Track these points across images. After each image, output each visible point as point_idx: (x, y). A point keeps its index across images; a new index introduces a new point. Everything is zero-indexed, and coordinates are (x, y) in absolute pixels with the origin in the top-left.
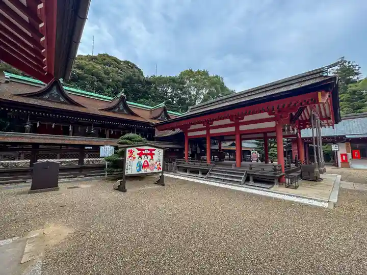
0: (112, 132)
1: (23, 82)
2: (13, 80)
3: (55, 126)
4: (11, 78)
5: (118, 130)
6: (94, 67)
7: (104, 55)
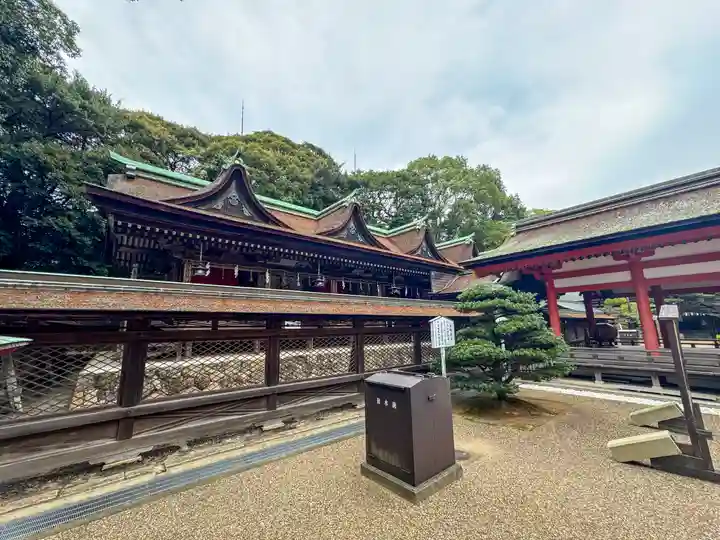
0: (344, 285)
1: (169, 181)
2: (141, 175)
3: (239, 272)
4: (137, 169)
5: (354, 281)
6: (262, 153)
7: (265, 133)
